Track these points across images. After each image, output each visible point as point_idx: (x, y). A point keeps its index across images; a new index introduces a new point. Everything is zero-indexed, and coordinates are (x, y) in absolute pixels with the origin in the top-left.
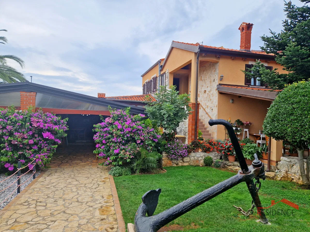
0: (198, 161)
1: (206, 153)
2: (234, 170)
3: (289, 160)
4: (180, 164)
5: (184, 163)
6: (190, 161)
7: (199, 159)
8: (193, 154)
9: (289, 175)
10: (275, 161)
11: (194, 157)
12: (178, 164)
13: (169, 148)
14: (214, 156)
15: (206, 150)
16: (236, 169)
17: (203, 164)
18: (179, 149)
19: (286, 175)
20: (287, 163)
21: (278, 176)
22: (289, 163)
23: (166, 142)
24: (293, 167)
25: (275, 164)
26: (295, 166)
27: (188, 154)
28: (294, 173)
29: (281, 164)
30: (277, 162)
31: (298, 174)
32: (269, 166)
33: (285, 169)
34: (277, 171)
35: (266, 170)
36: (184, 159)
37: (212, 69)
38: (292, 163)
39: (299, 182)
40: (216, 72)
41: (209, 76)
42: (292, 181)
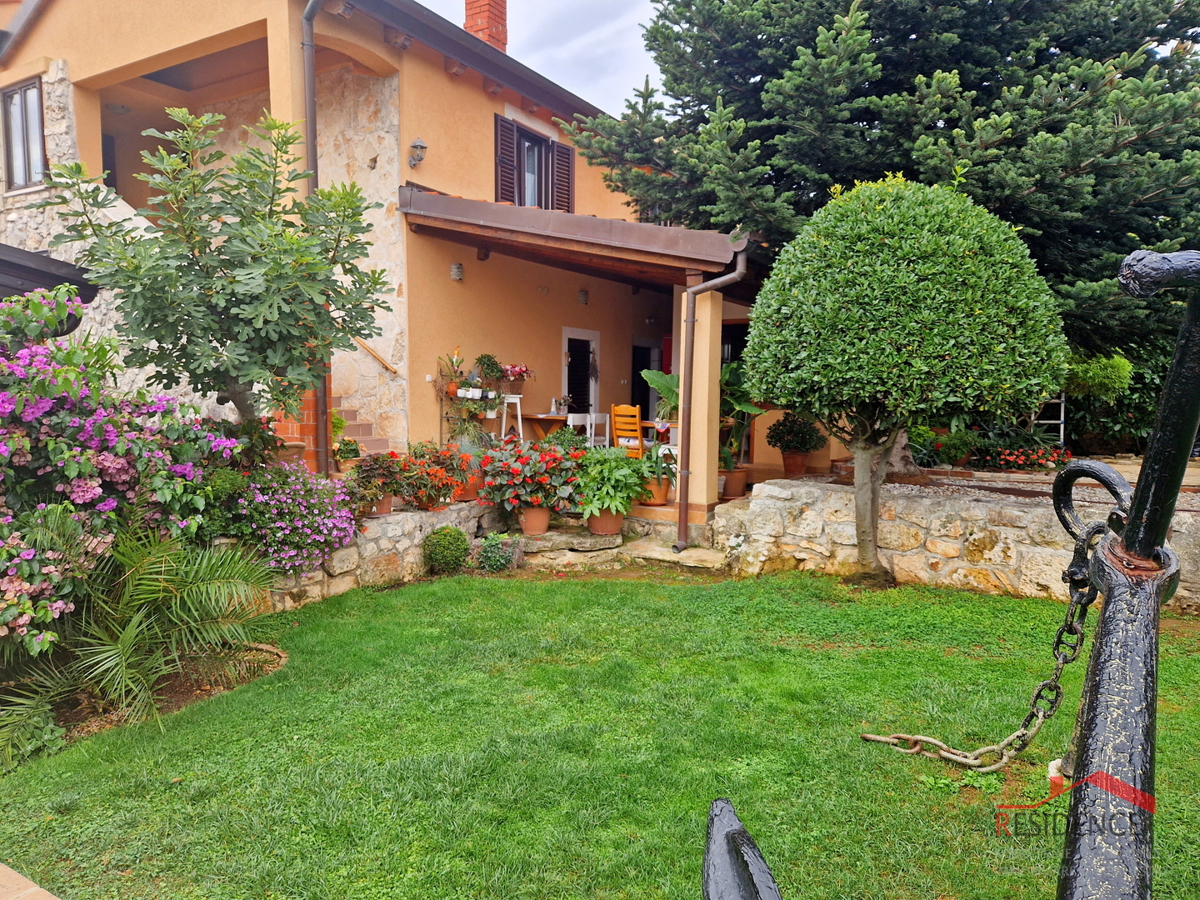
0: (394, 557)
1: (423, 514)
2: (560, 568)
3: (786, 494)
4: (315, 592)
5: (334, 581)
6: (358, 567)
7: (398, 545)
8: (372, 527)
9: (785, 548)
10: (701, 506)
11: (376, 540)
12: (306, 592)
13: (262, 514)
14: (454, 518)
15: (424, 501)
16: (564, 563)
17: (416, 571)
18: (316, 512)
19: (774, 549)
20: (780, 504)
21: (750, 559)
22: (787, 504)
23: (240, 478)
24: (804, 516)
25: (705, 515)
26: (814, 513)
27: (355, 532)
28: (810, 539)
29: (753, 512)
30: (711, 508)
31: (823, 540)
32: (683, 529)
33: (772, 528)
34: (733, 541)
35: (674, 547)
36: (331, 559)
37: (356, 104)
38: (798, 503)
39: (830, 569)
40: (383, 123)
41: (340, 138)
42: (796, 567)
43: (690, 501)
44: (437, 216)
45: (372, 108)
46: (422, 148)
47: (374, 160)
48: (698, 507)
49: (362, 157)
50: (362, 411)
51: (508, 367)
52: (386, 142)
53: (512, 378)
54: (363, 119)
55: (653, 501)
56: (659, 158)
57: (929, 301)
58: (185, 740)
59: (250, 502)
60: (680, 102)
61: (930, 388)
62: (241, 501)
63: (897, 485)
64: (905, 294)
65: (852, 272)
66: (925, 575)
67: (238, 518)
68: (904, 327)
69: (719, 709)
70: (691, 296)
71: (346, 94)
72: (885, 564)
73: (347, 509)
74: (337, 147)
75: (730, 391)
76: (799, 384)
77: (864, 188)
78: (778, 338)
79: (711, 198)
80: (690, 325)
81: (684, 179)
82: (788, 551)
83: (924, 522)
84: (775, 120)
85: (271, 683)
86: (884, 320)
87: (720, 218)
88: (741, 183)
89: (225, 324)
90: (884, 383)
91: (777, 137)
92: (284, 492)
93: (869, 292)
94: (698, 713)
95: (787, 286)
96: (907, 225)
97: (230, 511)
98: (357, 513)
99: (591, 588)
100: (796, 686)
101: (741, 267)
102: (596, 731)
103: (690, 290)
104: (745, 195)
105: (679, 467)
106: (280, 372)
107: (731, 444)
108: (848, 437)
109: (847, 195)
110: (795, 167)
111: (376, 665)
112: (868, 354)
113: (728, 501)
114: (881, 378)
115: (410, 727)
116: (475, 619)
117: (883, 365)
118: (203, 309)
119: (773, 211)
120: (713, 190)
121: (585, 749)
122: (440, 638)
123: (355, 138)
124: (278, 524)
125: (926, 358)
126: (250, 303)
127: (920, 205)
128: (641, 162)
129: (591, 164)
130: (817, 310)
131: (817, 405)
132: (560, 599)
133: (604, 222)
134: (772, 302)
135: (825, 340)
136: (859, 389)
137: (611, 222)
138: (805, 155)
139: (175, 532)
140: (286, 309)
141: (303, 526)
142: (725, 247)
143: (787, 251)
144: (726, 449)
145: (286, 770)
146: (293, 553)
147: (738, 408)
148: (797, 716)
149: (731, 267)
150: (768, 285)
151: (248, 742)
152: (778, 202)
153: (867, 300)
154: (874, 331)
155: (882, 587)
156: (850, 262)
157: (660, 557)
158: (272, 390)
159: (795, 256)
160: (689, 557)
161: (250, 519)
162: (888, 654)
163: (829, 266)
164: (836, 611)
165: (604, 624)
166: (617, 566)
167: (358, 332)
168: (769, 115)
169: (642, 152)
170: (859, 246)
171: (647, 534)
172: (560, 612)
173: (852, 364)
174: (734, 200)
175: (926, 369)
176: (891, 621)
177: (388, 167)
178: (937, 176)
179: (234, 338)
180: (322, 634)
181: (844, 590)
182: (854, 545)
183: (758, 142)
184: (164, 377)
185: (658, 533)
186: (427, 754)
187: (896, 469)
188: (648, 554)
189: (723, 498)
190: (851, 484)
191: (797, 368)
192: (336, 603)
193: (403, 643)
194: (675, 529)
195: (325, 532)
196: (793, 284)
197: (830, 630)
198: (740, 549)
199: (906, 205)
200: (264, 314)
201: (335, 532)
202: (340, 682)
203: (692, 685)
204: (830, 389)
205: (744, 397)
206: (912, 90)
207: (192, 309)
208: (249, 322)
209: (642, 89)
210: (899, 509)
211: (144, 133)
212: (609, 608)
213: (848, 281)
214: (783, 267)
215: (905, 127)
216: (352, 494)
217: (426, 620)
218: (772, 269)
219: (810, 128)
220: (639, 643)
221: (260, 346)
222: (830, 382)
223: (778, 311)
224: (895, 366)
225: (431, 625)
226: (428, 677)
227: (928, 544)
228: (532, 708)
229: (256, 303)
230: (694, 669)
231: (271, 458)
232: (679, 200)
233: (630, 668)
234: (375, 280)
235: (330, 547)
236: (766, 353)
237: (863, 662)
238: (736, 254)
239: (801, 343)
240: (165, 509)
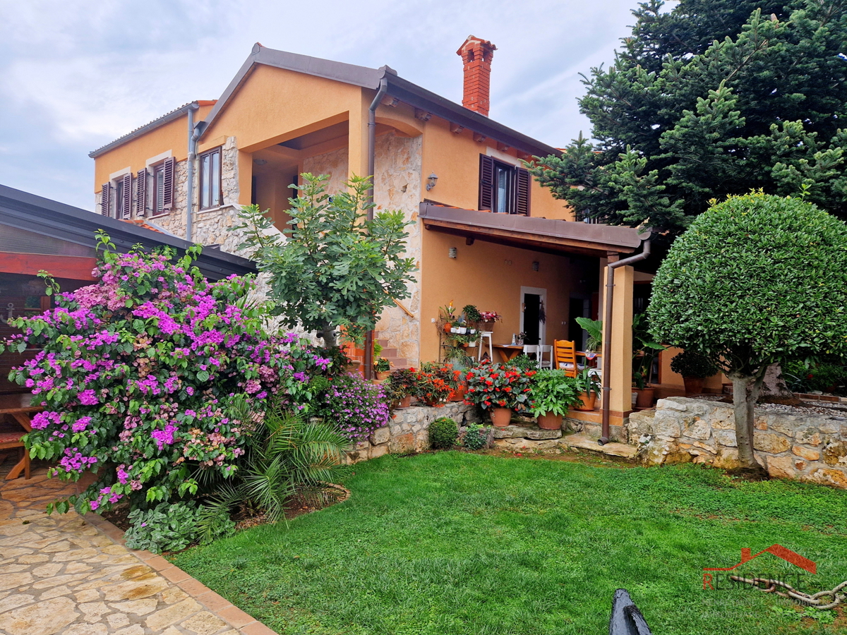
0: (411, 435)
1: (429, 409)
2: (518, 450)
3: (682, 407)
4: (364, 455)
5: (375, 449)
6: (389, 440)
7: (413, 428)
8: (399, 415)
9: (682, 446)
10: (619, 413)
11: (400, 424)
12: (359, 454)
13: (338, 404)
14: (449, 412)
15: (430, 401)
16: (521, 447)
17: (424, 445)
18: (367, 404)
19: (674, 446)
20: (677, 414)
21: (656, 452)
22: (683, 414)
23: (326, 381)
24: (696, 424)
25: (622, 420)
26: (703, 422)
27: (389, 418)
28: (701, 440)
29: (658, 419)
30: (626, 415)
31: (712, 442)
32: (605, 429)
33: (671, 431)
34: (643, 439)
35: (599, 441)
36: (374, 434)
37: (396, 155)
38: (692, 414)
39: (717, 463)
40: (412, 164)
41: (386, 174)
42: (691, 461)
43: (611, 409)
44: (442, 219)
45: (405, 156)
46: (435, 178)
47: (406, 187)
48: (617, 413)
49: (398, 184)
50: (391, 341)
51: (484, 313)
52: (413, 176)
53: (486, 321)
54: (400, 162)
55: (583, 407)
56: (589, 180)
57: (782, 277)
58: (300, 535)
59: (332, 396)
60: (604, 142)
61: (786, 337)
62: (327, 395)
63: (773, 405)
64: (764, 272)
65: (725, 257)
66: (792, 472)
67: (324, 406)
68: (764, 295)
69: (629, 551)
70: (611, 269)
71: (390, 148)
72: (760, 462)
73: (384, 403)
74: (383, 179)
75: (640, 332)
76: (687, 332)
77: (734, 200)
78: (672, 300)
79: (624, 205)
80: (610, 288)
81: (606, 192)
82: (684, 448)
83: (790, 432)
84: (670, 154)
85: (343, 507)
86: (749, 289)
87: (630, 219)
88: (645, 196)
89: (325, 291)
90: (750, 333)
91: (671, 166)
92: (350, 391)
93: (737, 270)
94: (613, 552)
95: (678, 265)
96: (765, 225)
97: (320, 401)
98: (390, 405)
99: (540, 465)
100: (685, 541)
101: (646, 250)
102: (544, 556)
103: (610, 265)
104: (648, 203)
105: (602, 384)
106: (353, 319)
107: (642, 370)
108: (727, 369)
109: (721, 204)
110: (684, 184)
111: (403, 502)
112: (737, 312)
113: (639, 410)
114: (748, 329)
115: (425, 541)
116: (463, 479)
117: (749, 320)
118: (314, 283)
119: (669, 213)
120: (626, 201)
121: (536, 566)
122: (441, 489)
123: (395, 174)
124: (346, 411)
125: (782, 316)
126: (339, 280)
127: (775, 211)
128: (576, 184)
129: (542, 186)
130: (700, 282)
131: (701, 346)
132: (518, 470)
133: (550, 221)
134: (668, 276)
135: (705, 302)
136: (732, 336)
137: (555, 222)
138: (693, 175)
139: (297, 412)
140: (360, 284)
141: (360, 412)
142: (634, 236)
143: (678, 242)
144: (638, 373)
145: (355, 558)
146: (354, 429)
147: (645, 345)
148: (685, 561)
149: (640, 250)
150: (665, 264)
151: (333, 540)
152: (673, 208)
153: (735, 276)
154: (741, 297)
155: (758, 479)
156: (723, 250)
157: (589, 447)
158: (349, 330)
159: (683, 245)
160: (610, 449)
161: (331, 406)
162: (757, 526)
163: (708, 253)
164: (720, 493)
165: (549, 490)
166: (558, 452)
167: (397, 296)
168: (666, 151)
169: (577, 177)
170: (729, 239)
171: (580, 431)
172: (519, 479)
173: (726, 319)
174: (640, 207)
175: (782, 324)
176: (762, 503)
177: (414, 191)
178: (790, 189)
179: (330, 299)
180: (369, 481)
181: (728, 479)
182: (735, 447)
183: (656, 171)
184: (289, 321)
185: (588, 430)
186: (437, 558)
187: (772, 393)
188: (580, 445)
189: (636, 408)
190: (731, 402)
191: (686, 320)
192: (376, 462)
193: (418, 491)
194: (600, 428)
195: (372, 417)
196: (682, 264)
197: (714, 506)
198: (648, 445)
199: (765, 211)
200: (348, 288)
201: (378, 417)
202: (383, 510)
203: (611, 533)
204: (710, 336)
205: (649, 338)
206: (768, 133)
207: (308, 283)
208: (339, 291)
209: (577, 139)
210: (770, 422)
211: (289, 187)
212: (552, 479)
213: (721, 263)
214: (676, 252)
215: (766, 156)
216: (388, 394)
217: (432, 477)
218: (668, 253)
219: (695, 158)
220: (573, 503)
221: (343, 304)
222: (709, 331)
223: (672, 282)
224: (758, 321)
225: (435, 481)
226: (435, 513)
227: (794, 449)
228: (502, 538)
229: (343, 280)
230: (612, 524)
231: (343, 370)
232: (602, 205)
233: (567, 519)
234: (408, 265)
235: (374, 426)
236: (663, 310)
237: (738, 530)
238: (643, 242)
239: (688, 303)
240: (291, 398)
